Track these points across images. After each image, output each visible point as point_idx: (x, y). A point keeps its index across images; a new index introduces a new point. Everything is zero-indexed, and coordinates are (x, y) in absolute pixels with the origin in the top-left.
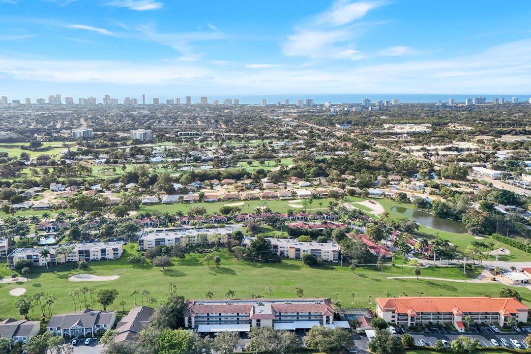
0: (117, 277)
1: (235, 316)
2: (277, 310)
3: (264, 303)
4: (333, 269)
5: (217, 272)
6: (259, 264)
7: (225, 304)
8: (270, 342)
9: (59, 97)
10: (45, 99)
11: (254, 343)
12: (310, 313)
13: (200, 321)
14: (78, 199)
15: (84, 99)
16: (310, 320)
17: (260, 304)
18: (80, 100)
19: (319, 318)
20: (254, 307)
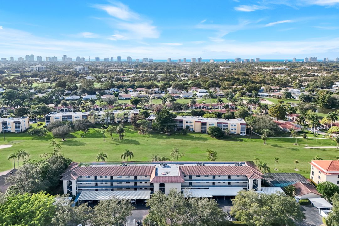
0: (10, 146)
1: (132, 181)
2: (186, 172)
3: (170, 165)
4: (242, 140)
5: (119, 143)
6: (165, 137)
7: (119, 165)
8: (178, 213)
9: (32, 56)
10: (23, 58)
11: (154, 214)
12: (229, 177)
13: (84, 187)
14: (6, 93)
15: (49, 58)
16: (229, 185)
17: (165, 166)
18: (47, 58)
19: (241, 183)
20: (156, 169)
